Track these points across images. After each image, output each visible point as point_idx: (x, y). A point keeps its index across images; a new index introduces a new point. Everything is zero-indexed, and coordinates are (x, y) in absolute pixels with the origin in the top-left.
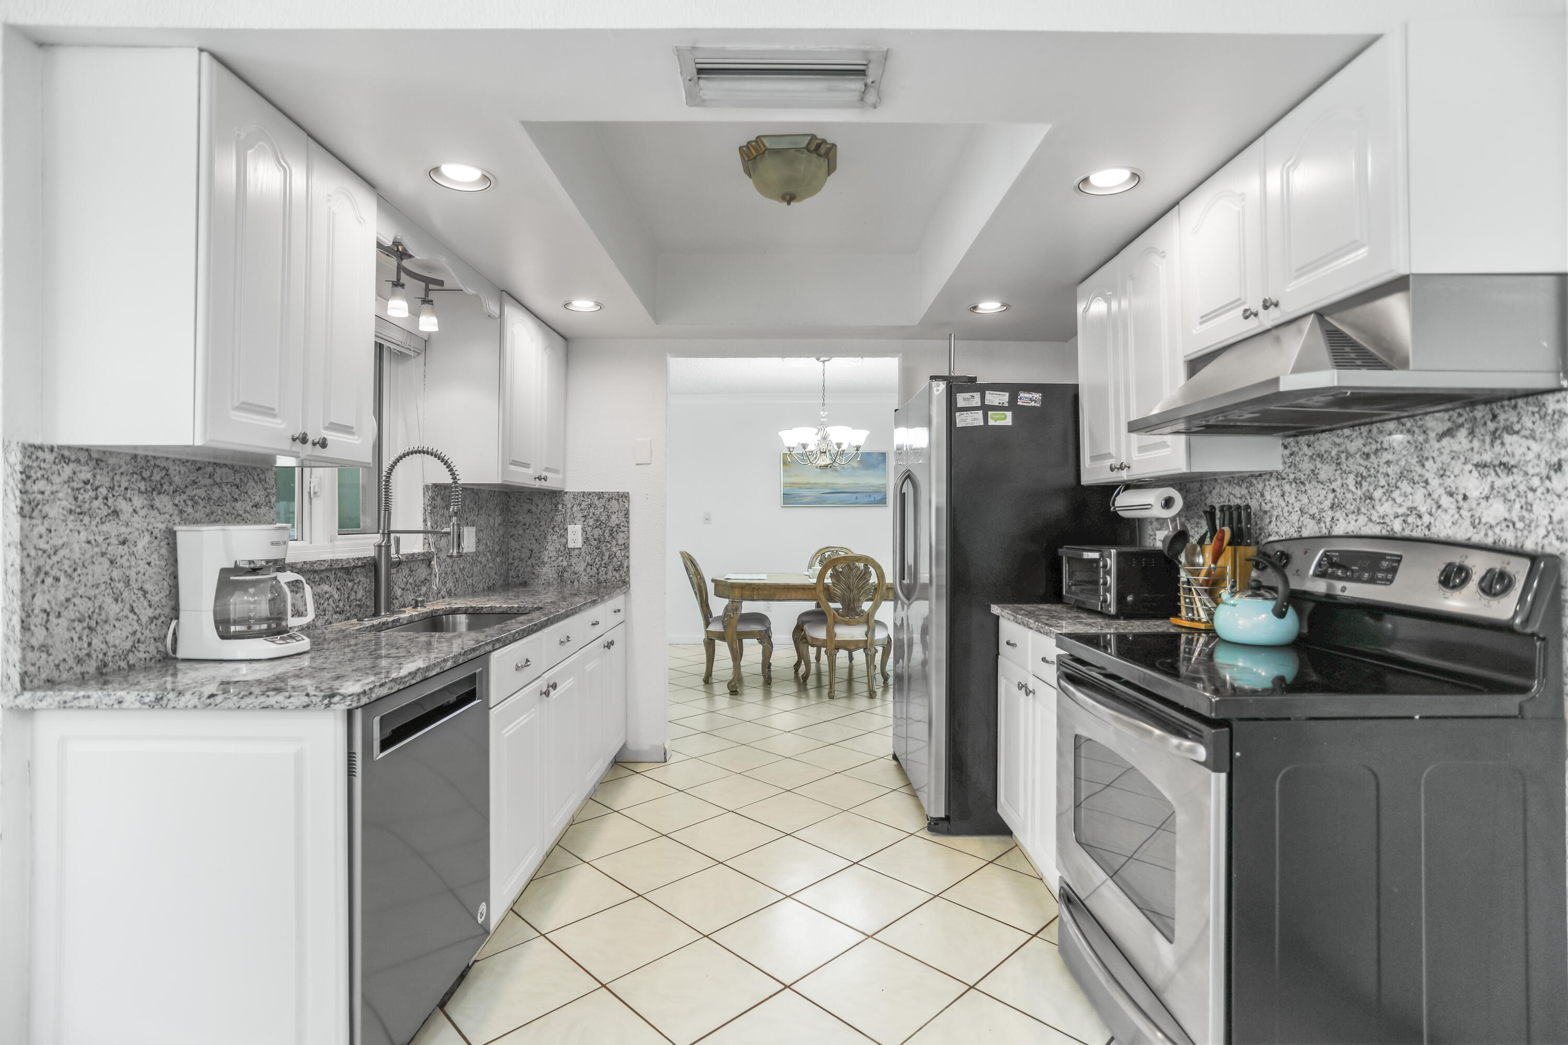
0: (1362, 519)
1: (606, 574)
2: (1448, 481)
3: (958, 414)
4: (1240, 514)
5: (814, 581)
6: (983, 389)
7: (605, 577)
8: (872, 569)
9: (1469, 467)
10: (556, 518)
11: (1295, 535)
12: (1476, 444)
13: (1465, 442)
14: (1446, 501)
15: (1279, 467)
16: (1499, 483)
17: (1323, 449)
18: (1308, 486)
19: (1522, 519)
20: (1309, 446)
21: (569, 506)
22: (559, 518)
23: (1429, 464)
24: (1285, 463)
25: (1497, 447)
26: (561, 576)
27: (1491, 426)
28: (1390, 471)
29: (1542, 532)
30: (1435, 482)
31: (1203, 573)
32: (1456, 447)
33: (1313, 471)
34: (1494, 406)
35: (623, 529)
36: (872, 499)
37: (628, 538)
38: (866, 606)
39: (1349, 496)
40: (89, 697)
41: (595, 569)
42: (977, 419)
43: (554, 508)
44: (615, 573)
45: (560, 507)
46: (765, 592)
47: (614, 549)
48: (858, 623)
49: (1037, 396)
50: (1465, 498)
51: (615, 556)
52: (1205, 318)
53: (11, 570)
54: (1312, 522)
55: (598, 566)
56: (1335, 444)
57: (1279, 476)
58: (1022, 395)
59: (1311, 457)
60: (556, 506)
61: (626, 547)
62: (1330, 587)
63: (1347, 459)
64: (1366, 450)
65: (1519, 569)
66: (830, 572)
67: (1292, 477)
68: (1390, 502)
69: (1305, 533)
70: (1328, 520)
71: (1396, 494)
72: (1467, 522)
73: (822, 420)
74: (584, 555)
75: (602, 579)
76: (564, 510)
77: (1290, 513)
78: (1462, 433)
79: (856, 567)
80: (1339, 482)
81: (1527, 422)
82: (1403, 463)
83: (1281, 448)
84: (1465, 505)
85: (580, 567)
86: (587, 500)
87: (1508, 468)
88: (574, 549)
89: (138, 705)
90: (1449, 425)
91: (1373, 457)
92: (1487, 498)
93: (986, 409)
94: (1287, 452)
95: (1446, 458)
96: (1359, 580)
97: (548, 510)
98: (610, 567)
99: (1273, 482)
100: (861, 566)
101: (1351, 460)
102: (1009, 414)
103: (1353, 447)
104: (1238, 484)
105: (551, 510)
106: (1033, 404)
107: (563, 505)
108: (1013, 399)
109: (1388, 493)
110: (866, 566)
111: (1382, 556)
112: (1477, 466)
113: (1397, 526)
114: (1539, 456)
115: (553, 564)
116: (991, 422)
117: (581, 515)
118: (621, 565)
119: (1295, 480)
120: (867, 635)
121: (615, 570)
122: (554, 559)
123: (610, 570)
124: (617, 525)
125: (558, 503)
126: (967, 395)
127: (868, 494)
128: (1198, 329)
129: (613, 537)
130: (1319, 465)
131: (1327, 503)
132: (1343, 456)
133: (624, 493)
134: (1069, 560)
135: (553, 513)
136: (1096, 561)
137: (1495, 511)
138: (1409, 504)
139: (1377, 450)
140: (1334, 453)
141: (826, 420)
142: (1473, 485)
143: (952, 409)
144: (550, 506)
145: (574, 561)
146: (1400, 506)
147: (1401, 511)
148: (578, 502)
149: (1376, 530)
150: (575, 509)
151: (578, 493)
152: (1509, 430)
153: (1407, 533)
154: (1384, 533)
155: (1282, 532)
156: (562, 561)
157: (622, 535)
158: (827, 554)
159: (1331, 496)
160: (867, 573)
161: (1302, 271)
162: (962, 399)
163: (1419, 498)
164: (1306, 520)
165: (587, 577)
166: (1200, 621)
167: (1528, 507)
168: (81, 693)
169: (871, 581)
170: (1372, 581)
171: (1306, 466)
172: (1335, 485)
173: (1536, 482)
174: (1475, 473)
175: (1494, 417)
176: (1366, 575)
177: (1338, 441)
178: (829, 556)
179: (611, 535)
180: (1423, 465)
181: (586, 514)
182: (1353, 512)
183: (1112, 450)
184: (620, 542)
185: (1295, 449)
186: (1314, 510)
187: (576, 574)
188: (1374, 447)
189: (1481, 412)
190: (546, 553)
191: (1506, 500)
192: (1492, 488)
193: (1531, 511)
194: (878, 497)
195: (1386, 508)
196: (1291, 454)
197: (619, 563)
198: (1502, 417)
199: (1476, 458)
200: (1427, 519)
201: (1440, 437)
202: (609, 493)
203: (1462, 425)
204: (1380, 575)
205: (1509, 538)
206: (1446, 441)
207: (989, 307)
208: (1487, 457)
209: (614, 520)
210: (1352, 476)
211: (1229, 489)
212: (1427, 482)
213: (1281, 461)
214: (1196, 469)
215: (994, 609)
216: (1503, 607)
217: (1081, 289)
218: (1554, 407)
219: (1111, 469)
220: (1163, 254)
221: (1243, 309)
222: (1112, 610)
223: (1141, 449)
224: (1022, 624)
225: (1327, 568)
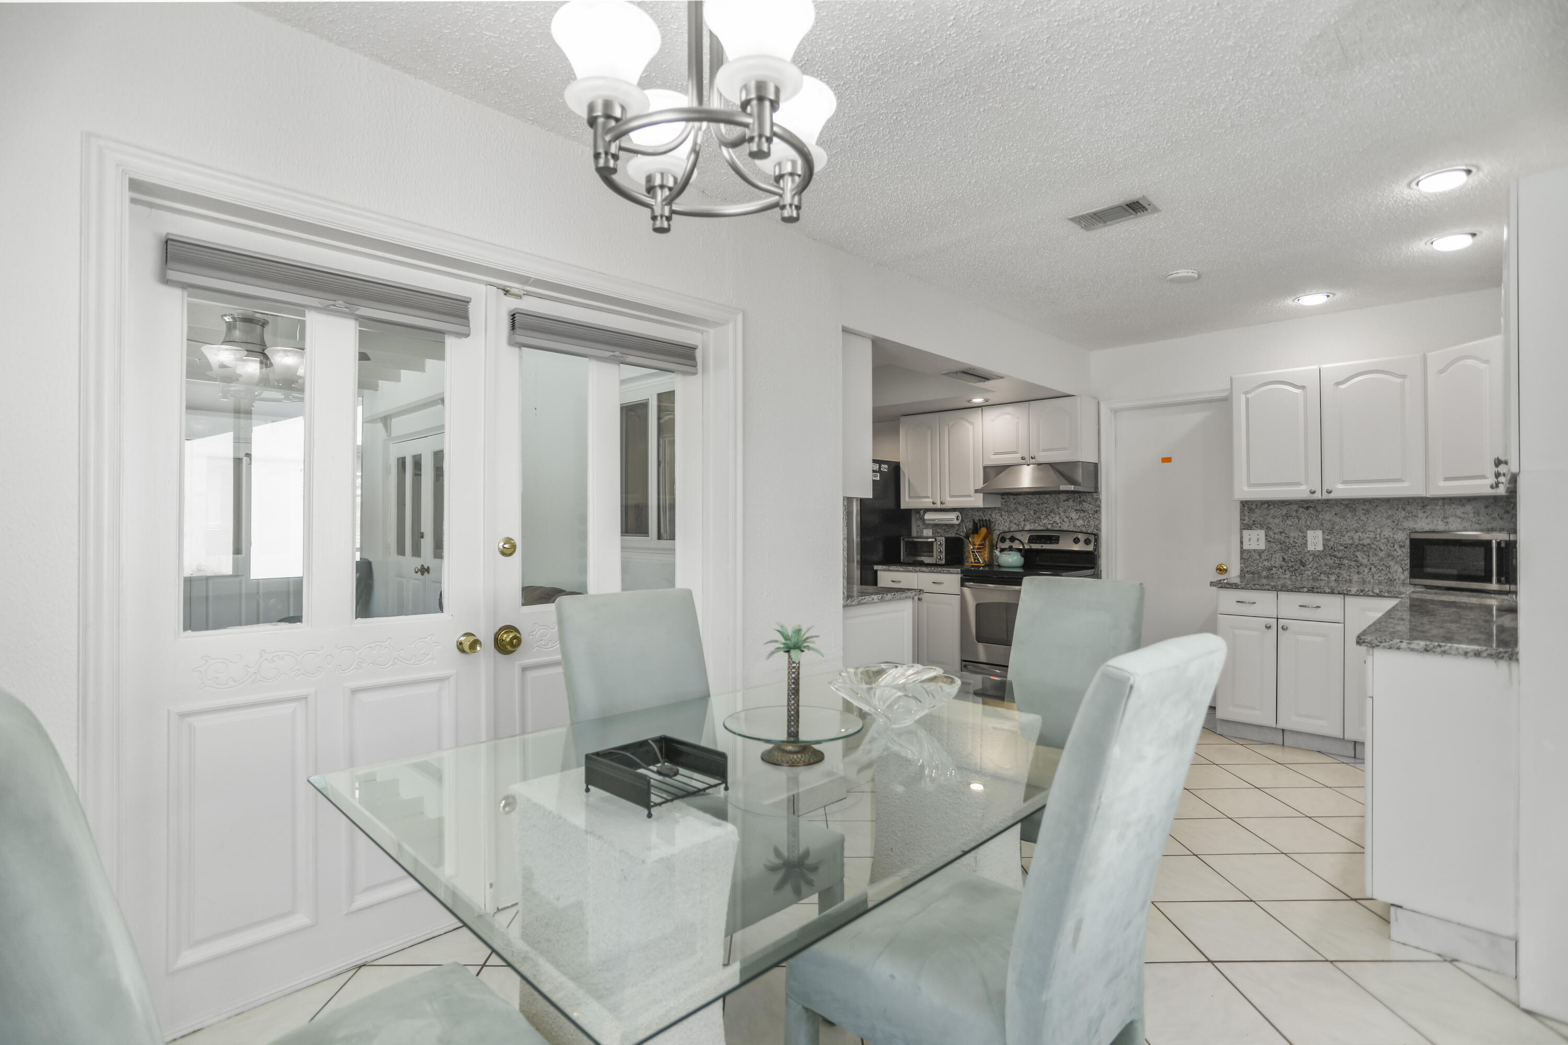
0: (1036, 525)
2: (1067, 514)
4: (987, 523)
9: (1073, 510)
11: (1007, 530)
12: (1075, 504)
13: (1072, 503)
14: (1065, 519)
15: (999, 505)
16: (1081, 515)
17: (1020, 501)
18: (1013, 513)
19: (1087, 525)
20: (1014, 499)
23: (1060, 509)
24: (1002, 504)
25: (1080, 506)
27: (1079, 499)
28: (1047, 510)
29: (1093, 528)
30: (1062, 514)
32: (1069, 505)
33: (1016, 508)
34: (1080, 494)
39: (1031, 517)
40: (865, 599)
49: (886, 466)
50: (1072, 519)
52: (996, 454)
53: (845, 549)
54: (1018, 526)
56: (1026, 500)
57: (999, 509)
58: (882, 466)
59: (1015, 503)
62: (1030, 546)
63: (1030, 505)
64: (1038, 503)
65: (1092, 538)
67: (1006, 509)
68: (1047, 519)
69: (1012, 530)
70: (1022, 525)
71: (1049, 517)
72: (1072, 526)
77: (1005, 522)
78: (1071, 501)
80: (1027, 512)
81: (1088, 499)
82: (1052, 507)
83: (1000, 499)
84: (1072, 521)
87: (1084, 511)
89: (877, 600)
90: (1066, 498)
91: (1041, 505)
92: (1078, 519)
94: (1004, 501)
95: (1066, 507)
96: (1046, 543)
99: (996, 511)
101: (1032, 506)
102: (878, 474)
103: (1033, 501)
106: (885, 470)
108: (879, 468)
109: (1046, 517)
111: (1052, 536)
112: (1075, 510)
113: (1049, 527)
114: (1092, 509)
119: (1007, 511)
128: (992, 457)
130: (1019, 506)
131: (1022, 519)
132: (1029, 504)
134: (906, 542)
136: (932, 542)
137: (1080, 522)
138: (1054, 520)
139: (1042, 503)
140: (1025, 503)
142: (1074, 515)
146: (1051, 521)
147: (1051, 522)
149: (1042, 528)
152: (1083, 501)
153: (1053, 529)
154: (1045, 529)
155: (1001, 528)
159: (1024, 517)
161: (1044, 450)
163: (1057, 519)
164: (1012, 525)
166: (980, 563)
167: (1089, 522)
168: (863, 597)
170: (1051, 543)
171: (1013, 506)
172: (1025, 513)
173: (1091, 515)
174: (1075, 512)
175: (1080, 497)
176: (1049, 542)
177: (1026, 499)
180: (1058, 509)
182: (1033, 523)
183: (930, 495)
185: (1008, 500)
186: (1016, 522)
188: (1041, 502)
189: (1076, 495)
191: (1083, 520)
192: (1079, 516)
193: (1089, 523)
195: (1046, 521)
196: (1006, 502)
199: (1075, 508)
200: (1060, 525)
201: (1064, 501)
203: (1071, 498)
204: (1053, 541)
205: (1084, 529)
206: (1065, 503)
208: (1078, 508)
210: (1032, 511)
211: (972, 513)
212: (1060, 514)
214: (984, 507)
215: (876, 567)
216: (1090, 548)
217: (902, 419)
218: (1095, 497)
219: (933, 503)
220: (972, 423)
221: (1019, 456)
222: (943, 562)
223: (951, 496)
224: (910, 571)
225: (1032, 540)
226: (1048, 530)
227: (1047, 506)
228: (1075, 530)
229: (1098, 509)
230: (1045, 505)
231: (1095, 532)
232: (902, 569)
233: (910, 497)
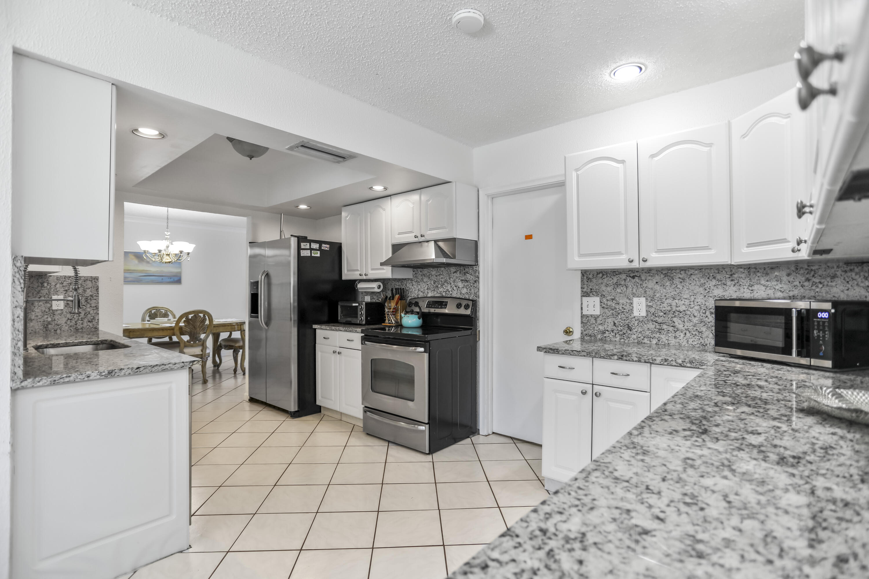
0: (435, 293)
1: (82, 324)
2: (456, 283)
3: (301, 251)
4: (401, 291)
5: (174, 325)
6: (310, 241)
7: (82, 326)
8: (207, 317)
9: (460, 280)
10: (42, 291)
11: (417, 297)
12: (461, 275)
13: (459, 275)
14: (455, 288)
15: (412, 277)
17: (425, 273)
18: (420, 283)
19: (469, 292)
20: (421, 272)
21: (53, 284)
22: (44, 292)
23: (451, 279)
24: (413, 276)
25: (465, 276)
26: (46, 327)
27: (464, 271)
28: (442, 280)
29: (473, 295)
30: (452, 284)
31: (392, 309)
32: (457, 276)
33: (422, 279)
34: (464, 267)
35: (95, 298)
36: (172, 280)
37: (98, 303)
38: (203, 336)
39: (432, 286)
41: (74, 322)
42: (308, 253)
43: (40, 285)
44: (89, 323)
45: (45, 285)
46: (138, 333)
47: (88, 310)
48: (198, 346)
49: (328, 246)
50: (459, 288)
51: (89, 313)
52: (400, 234)
54: (422, 293)
55: (76, 320)
57: (411, 280)
58: (323, 245)
59: (421, 275)
60: (42, 284)
61: (97, 308)
62: (429, 310)
64: (436, 274)
65: (470, 303)
66: (184, 319)
67: (416, 280)
68: (442, 288)
69: (421, 296)
70: (426, 292)
71: (444, 286)
72: (459, 293)
73: (166, 237)
74: (65, 313)
75: (79, 327)
76: (48, 287)
77: (415, 291)
78: (458, 272)
79: (199, 316)
80: (429, 282)
81: (470, 271)
82: (445, 278)
83: (412, 272)
84: (459, 289)
85: (62, 321)
86: (68, 280)
87: (467, 281)
88: (57, 310)
90: (455, 270)
91: (438, 276)
92: (463, 288)
93: (311, 249)
94: (414, 273)
95: (455, 278)
96: (438, 308)
97: (35, 286)
98: (86, 320)
99: (410, 281)
100: (202, 315)
101: (433, 277)
102: (319, 252)
103: (433, 273)
104: (398, 281)
105: (38, 286)
106: (327, 249)
107: (48, 283)
108: (320, 246)
109: (442, 286)
110: (204, 315)
111: (443, 302)
113: (443, 294)
114: (473, 279)
115: (39, 320)
116: (313, 255)
117: (63, 289)
118: (94, 318)
119: (416, 281)
120: (202, 351)
121: (89, 322)
122: (40, 317)
123: (85, 322)
124: (91, 295)
125: (44, 282)
126: (305, 244)
127: (170, 277)
128: (397, 236)
129: (88, 303)
130: (424, 276)
131: (426, 288)
132: (431, 276)
133: (96, 277)
134: (342, 306)
135: (39, 288)
136: (356, 307)
137: (464, 291)
138: (447, 289)
139: (439, 274)
140: (428, 274)
141: (168, 237)
142: (460, 285)
143: (299, 249)
144: (37, 284)
145: (56, 317)
147: (445, 290)
148: (60, 282)
149: (439, 295)
150: (58, 286)
151: (61, 276)
152: (467, 273)
153: (446, 296)
155: (413, 295)
156: (47, 318)
157: (94, 301)
158: (153, 311)
159: (427, 286)
160: (204, 320)
162: (303, 245)
163: (449, 287)
164: (420, 293)
165: (67, 327)
166: (392, 323)
167: (470, 290)
169: (206, 324)
170: (441, 308)
171: (420, 277)
172: (428, 283)
173: (472, 284)
174: (461, 282)
175: (465, 269)
176: (440, 307)
177: (429, 271)
178: (154, 312)
179: (86, 301)
181: (67, 289)
182: (433, 291)
183: (359, 268)
184: (93, 305)
185: (417, 272)
186: (422, 290)
187: (58, 325)
188: (438, 272)
189: (462, 268)
190: (33, 313)
191: (467, 288)
192: (464, 285)
194: (176, 279)
195: (441, 290)
196: (416, 274)
197: (92, 318)
198: (466, 270)
200: (451, 292)
201: (454, 273)
202: (85, 277)
204: (443, 306)
205: (467, 297)
206: (455, 274)
207: (303, 207)
208: (463, 278)
209: (89, 293)
210: (433, 281)
211: (395, 283)
213: (412, 275)
214: (394, 277)
215: (315, 326)
216: (468, 312)
217: (344, 209)
218: (475, 269)
219: (360, 275)
220: (384, 210)
221: (414, 235)
222: (364, 322)
223: (372, 269)
224: (333, 330)
225: (429, 305)
226: (443, 297)
227: (442, 277)
228: (461, 297)
229: (477, 279)
230: (441, 276)
231: (475, 298)
232: (328, 328)
233: (348, 271)
